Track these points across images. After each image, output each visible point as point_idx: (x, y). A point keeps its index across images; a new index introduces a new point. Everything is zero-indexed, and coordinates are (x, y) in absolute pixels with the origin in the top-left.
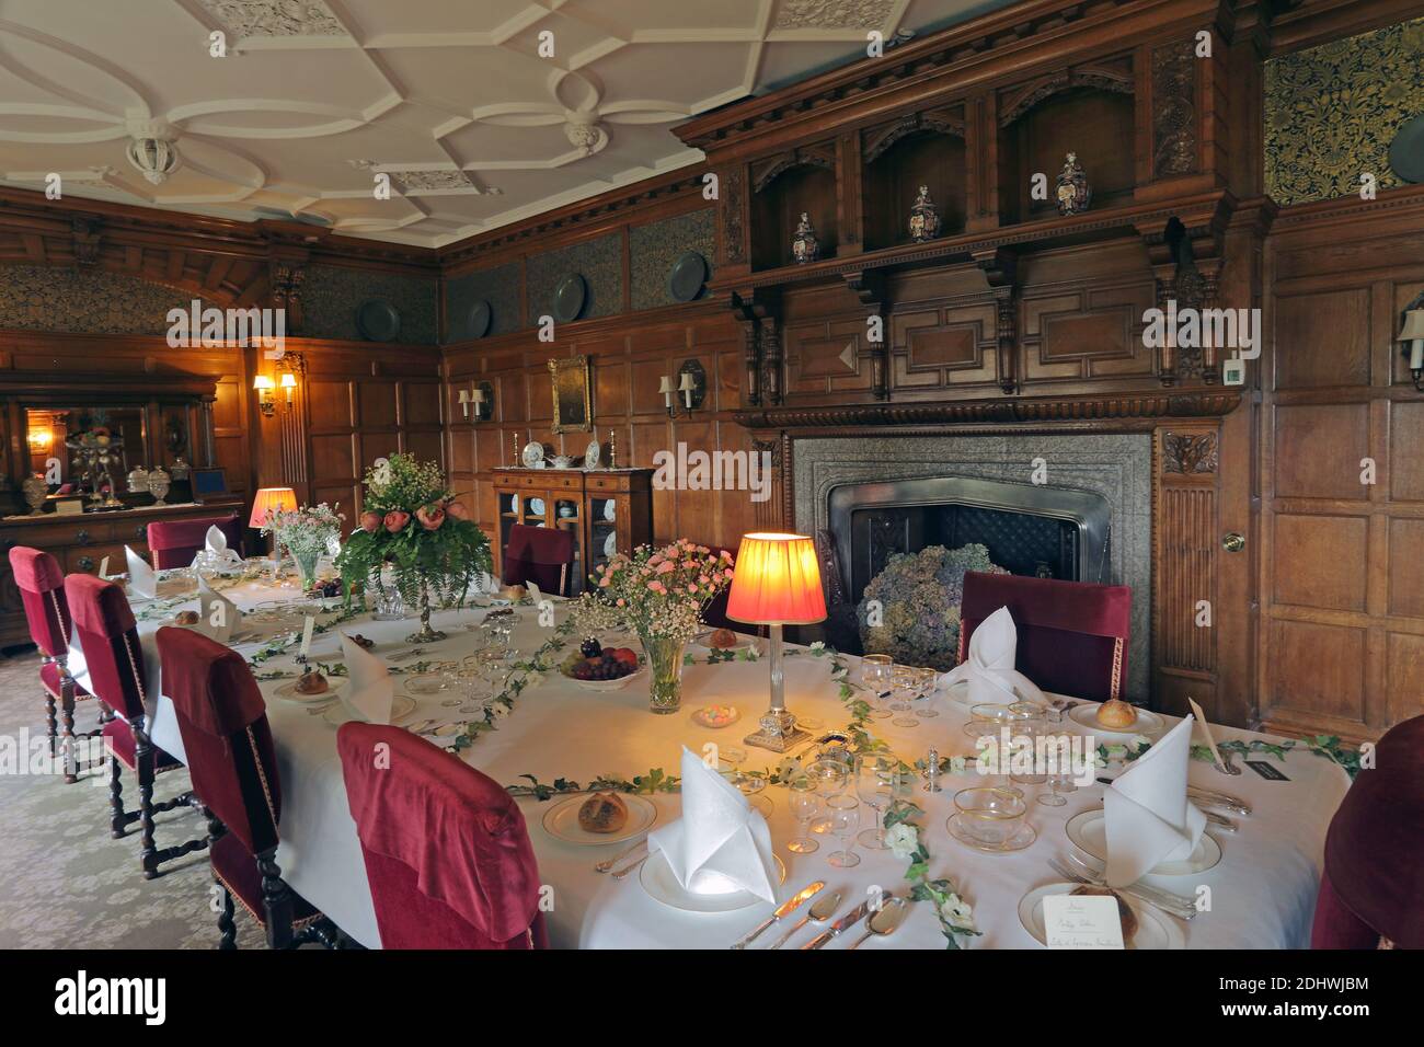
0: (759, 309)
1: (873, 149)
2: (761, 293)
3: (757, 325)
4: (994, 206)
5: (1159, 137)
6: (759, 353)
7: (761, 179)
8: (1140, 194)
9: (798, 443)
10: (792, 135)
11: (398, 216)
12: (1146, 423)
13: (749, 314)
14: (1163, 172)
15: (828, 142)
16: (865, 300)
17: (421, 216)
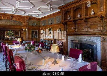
0: (65, 24)
1: (74, 9)
2: (65, 22)
3: (65, 25)
4: (85, 14)
5: (100, 8)
6: (65, 28)
7: (65, 12)
8: (98, 13)
9: (68, 36)
10: (67, 8)
11: (36, 15)
12: (100, 36)
13: (64, 24)
14: (100, 11)
15: (70, 9)
16: (74, 23)
17: (38, 15)
